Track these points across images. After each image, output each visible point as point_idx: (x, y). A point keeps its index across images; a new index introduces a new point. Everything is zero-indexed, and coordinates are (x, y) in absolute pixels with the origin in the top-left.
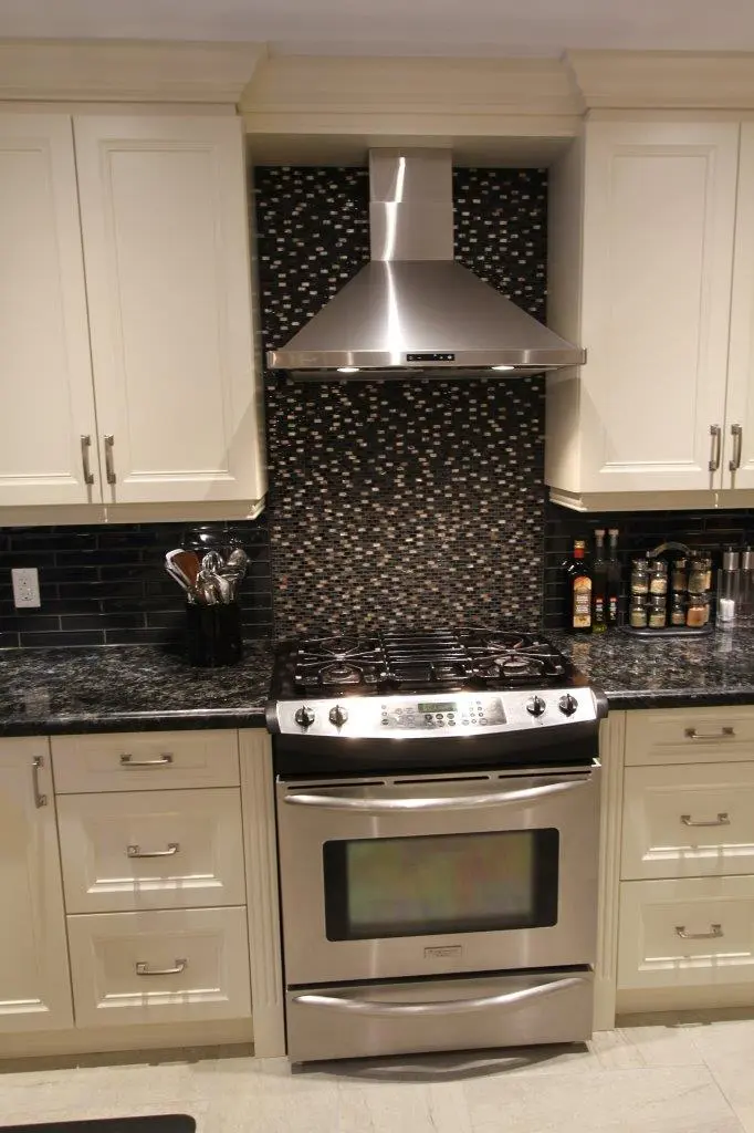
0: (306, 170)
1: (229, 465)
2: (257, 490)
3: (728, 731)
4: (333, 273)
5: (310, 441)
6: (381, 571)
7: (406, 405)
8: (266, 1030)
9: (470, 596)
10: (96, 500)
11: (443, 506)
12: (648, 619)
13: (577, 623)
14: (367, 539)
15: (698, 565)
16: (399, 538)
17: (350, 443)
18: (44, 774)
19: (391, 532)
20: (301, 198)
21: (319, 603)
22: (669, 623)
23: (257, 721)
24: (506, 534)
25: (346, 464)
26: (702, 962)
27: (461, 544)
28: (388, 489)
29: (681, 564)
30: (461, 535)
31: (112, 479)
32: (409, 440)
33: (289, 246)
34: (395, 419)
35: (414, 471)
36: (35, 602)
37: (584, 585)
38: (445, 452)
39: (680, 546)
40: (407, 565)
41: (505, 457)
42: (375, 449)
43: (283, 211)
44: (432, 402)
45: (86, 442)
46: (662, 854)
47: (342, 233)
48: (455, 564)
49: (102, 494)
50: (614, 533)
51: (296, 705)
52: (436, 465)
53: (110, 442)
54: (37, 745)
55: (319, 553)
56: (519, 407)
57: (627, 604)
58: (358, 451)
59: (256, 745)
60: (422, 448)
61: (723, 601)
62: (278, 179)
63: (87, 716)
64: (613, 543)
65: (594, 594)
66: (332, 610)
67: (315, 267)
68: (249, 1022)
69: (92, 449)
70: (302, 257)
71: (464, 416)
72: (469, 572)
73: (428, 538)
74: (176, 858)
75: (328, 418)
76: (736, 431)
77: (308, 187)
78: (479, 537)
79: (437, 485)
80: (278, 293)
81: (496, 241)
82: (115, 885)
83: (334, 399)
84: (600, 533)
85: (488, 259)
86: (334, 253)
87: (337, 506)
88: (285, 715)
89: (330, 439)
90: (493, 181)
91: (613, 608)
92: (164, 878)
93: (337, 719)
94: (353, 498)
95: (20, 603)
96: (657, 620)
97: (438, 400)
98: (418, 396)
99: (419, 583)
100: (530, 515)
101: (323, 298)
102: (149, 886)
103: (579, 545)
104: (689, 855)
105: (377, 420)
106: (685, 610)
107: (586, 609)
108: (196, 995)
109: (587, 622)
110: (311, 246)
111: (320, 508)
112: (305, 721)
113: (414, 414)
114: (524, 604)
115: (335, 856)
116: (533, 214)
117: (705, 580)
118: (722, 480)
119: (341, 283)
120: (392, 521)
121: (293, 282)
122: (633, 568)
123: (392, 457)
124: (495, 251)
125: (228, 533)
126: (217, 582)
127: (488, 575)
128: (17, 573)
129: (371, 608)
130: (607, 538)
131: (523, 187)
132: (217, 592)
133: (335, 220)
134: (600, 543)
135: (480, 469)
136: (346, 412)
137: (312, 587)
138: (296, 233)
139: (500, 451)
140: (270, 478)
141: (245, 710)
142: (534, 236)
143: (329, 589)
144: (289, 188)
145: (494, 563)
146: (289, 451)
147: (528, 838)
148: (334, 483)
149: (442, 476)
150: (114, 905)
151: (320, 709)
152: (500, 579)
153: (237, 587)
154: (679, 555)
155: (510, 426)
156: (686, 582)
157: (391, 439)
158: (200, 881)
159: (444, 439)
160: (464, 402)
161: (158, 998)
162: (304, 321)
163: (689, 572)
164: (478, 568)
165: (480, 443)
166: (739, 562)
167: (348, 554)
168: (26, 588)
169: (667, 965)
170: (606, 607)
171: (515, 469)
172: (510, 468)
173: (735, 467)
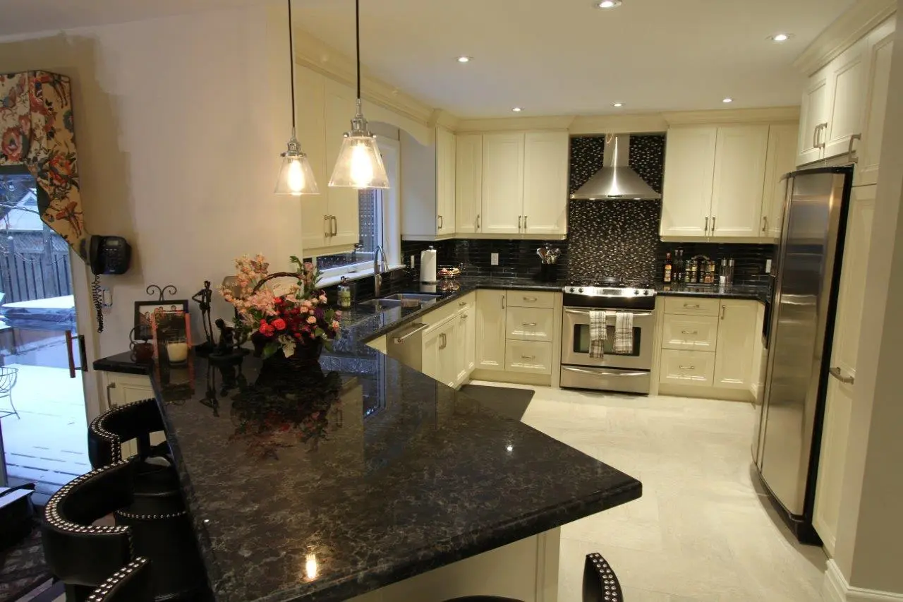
0: (588, 138)
1: (558, 224)
2: (565, 231)
3: (698, 306)
4: (594, 168)
5: (582, 219)
6: (602, 260)
7: (612, 208)
8: (555, 380)
9: (631, 270)
10: (521, 232)
11: (623, 240)
12: (690, 281)
13: (666, 280)
14: (598, 250)
15: (708, 263)
16: (608, 250)
17: (594, 220)
18: (504, 300)
19: (606, 249)
20: (585, 146)
21: (581, 269)
22: (698, 281)
23: (560, 291)
24: (644, 250)
25: (592, 226)
26: (687, 378)
27: (628, 253)
28: (606, 234)
29: (703, 262)
30: (629, 250)
31: (525, 227)
32: (614, 219)
33: (580, 161)
34: (610, 212)
35: (615, 229)
36: (498, 264)
37: (669, 267)
38: (625, 223)
39: (704, 257)
40: (610, 259)
41: (645, 226)
42: (602, 222)
43: (579, 150)
44: (622, 207)
45: (520, 217)
46: (675, 342)
47: (597, 157)
48: (627, 259)
49: (523, 231)
50: (682, 251)
51: (570, 287)
52: (621, 227)
53: (526, 217)
54: (503, 293)
55: (582, 254)
56: (651, 209)
57: (684, 276)
58: (597, 223)
59: (559, 296)
60: (618, 222)
61: (721, 277)
62: (578, 141)
63: (517, 286)
64: (681, 254)
65: (673, 271)
66: (585, 271)
67: (587, 167)
68: (551, 376)
69: (521, 219)
70: (584, 163)
71: (632, 212)
72: (631, 262)
73: (618, 251)
74: (534, 327)
75: (588, 212)
76: (714, 219)
77: (587, 143)
78: (634, 251)
79: (622, 233)
80: (576, 174)
81: (645, 158)
82: (519, 333)
83: (590, 206)
84: (677, 251)
85: (643, 163)
86: (593, 162)
87: (589, 239)
88: (567, 289)
89: (588, 218)
90: (646, 140)
91: (680, 276)
92: (532, 332)
93: (581, 291)
94: (594, 236)
95: (493, 264)
96: (693, 280)
97: (624, 207)
98: (617, 206)
99: (614, 264)
100: (653, 244)
101: (590, 175)
102: (527, 334)
103: (668, 254)
104: (684, 343)
105: (604, 213)
106: (704, 277)
107: (669, 276)
108: (537, 366)
109: (669, 280)
110: (586, 161)
111: (583, 239)
112: (572, 290)
113: (615, 211)
114: (649, 273)
115: (578, 328)
116: (659, 149)
117: (713, 269)
118: (709, 233)
119: (595, 172)
120: (607, 244)
121: (580, 171)
122: (686, 263)
123: (608, 224)
124: (646, 161)
125: (554, 244)
126: (551, 258)
127: (637, 263)
128: (493, 255)
129: (597, 272)
130: (679, 253)
131: (655, 141)
132: (551, 260)
133: (595, 153)
134: (676, 254)
135: (637, 229)
136: (593, 210)
137: (579, 263)
138: (582, 157)
139: (644, 223)
140: (569, 229)
141: (557, 288)
142: (658, 156)
143: (585, 264)
144: (581, 144)
145: (640, 260)
146: (575, 221)
148: (589, 232)
149: (624, 231)
150: (517, 339)
151: (576, 290)
152: (641, 265)
153: (558, 260)
154: (703, 259)
155: (648, 215)
156: (705, 268)
157: (608, 219)
158: (541, 334)
159: (625, 219)
160: (632, 208)
161: (527, 366)
162: (583, 183)
163: (706, 265)
164: (634, 261)
165: (637, 221)
166: (728, 263)
167: (592, 254)
168: (495, 259)
169: (676, 377)
170: (677, 276)
171: (649, 230)
172: (647, 229)
173: (713, 229)
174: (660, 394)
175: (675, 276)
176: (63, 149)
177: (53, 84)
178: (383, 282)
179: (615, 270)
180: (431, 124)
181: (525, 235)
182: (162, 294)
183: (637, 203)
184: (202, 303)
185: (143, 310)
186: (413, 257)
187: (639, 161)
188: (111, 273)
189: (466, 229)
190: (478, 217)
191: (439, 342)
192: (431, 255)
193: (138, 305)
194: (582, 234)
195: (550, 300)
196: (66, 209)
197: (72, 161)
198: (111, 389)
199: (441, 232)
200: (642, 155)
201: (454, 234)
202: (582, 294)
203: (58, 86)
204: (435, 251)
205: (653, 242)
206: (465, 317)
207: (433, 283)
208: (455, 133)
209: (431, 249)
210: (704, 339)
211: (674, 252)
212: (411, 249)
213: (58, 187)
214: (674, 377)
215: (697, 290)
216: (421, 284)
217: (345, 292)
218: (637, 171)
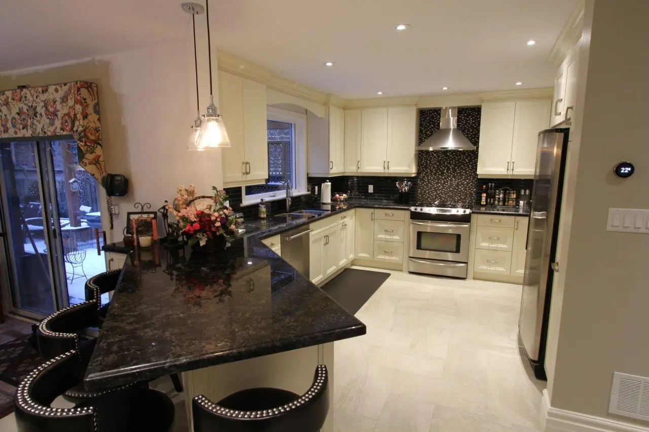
0: (431, 110)
1: (409, 166)
2: (415, 171)
3: (501, 221)
4: (434, 130)
5: (426, 162)
6: (440, 190)
7: (447, 156)
8: (405, 267)
9: (459, 196)
11: (454, 177)
12: (499, 203)
13: (482, 203)
14: (437, 183)
15: (511, 192)
16: (444, 183)
17: (435, 163)
18: (373, 215)
19: (442, 182)
20: (429, 116)
21: (426, 196)
22: (504, 204)
23: (408, 209)
24: (468, 183)
25: (434, 167)
26: (493, 269)
27: (458, 185)
28: (443, 173)
29: (508, 192)
30: (458, 183)
31: (388, 168)
32: (448, 163)
33: (426, 124)
34: (446, 159)
35: (449, 169)
36: (372, 192)
37: (484, 195)
38: (455, 166)
39: (509, 188)
40: (445, 189)
41: (469, 167)
42: (440, 165)
43: (425, 118)
45: (385, 162)
46: (485, 244)
47: (437, 122)
48: (456, 189)
49: (386, 171)
50: (493, 184)
51: (415, 207)
52: (453, 168)
53: (388, 162)
54: (372, 210)
55: (427, 185)
56: (473, 157)
57: (494, 201)
58: (437, 165)
59: (408, 214)
60: (450, 164)
61: (521, 202)
62: (424, 112)
63: (381, 206)
64: (493, 186)
65: (487, 197)
66: (429, 197)
67: (431, 129)
68: (402, 265)
69: (385, 163)
70: (428, 127)
71: (460, 159)
72: (459, 191)
73: (451, 184)
74: (392, 232)
75: (431, 158)
76: (513, 163)
77: (430, 114)
78: (462, 184)
79: (453, 172)
80: (423, 134)
82: (382, 236)
83: (433, 155)
84: (490, 184)
85: (467, 126)
86: (435, 126)
87: (432, 176)
88: (413, 209)
89: (431, 162)
90: (469, 110)
92: (390, 235)
93: (421, 210)
94: (435, 174)
95: (369, 192)
96: (501, 203)
97: (454, 155)
98: (450, 154)
99: (448, 193)
100: (474, 180)
101: (432, 134)
102: (388, 237)
103: (484, 186)
104: (491, 245)
105: (441, 159)
106: (508, 202)
107: (484, 200)
108: (393, 258)
109: (485, 203)
110: (430, 125)
111: (428, 176)
112: (416, 209)
113: (449, 158)
114: (471, 198)
115: (419, 234)
116: (478, 117)
117: (514, 196)
118: (510, 173)
119: (435, 132)
120: (443, 180)
121: (426, 132)
122: (496, 192)
123: (444, 166)
124: (469, 124)
125: (409, 179)
126: (405, 188)
127: (464, 192)
128: (369, 186)
129: (437, 197)
130: (491, 186)
131: (476, 111)
132: (405, 190)
133: (435, 120)
134: (490, 186)
135: (464, 170)
136: (435, 157)
137: (425, 192)
138: (427, 122)
139: (468, 166)
140: (418, 170)
142: (478, 121)
143: (429, 193)
144: (427, 114)
145: (465, 190)
146: (422, 165)
147: (456, 236)
148: (431, 171)
149: (455, 171)
150: (381, 240)
151: (419, 209)
152: (466, 193)
153: (409, 190)
154: (508, 190)
155: (470, 161)
156: (509, 196)
157: (444, 163)
158: (396, 237)
159: (455, 163)
160: (460, 156)
161: (387, 257)
162: (427, 139)
163: (509, 193)
164: (461, 190)
165: (464, 164)
166: (525, 193)
167: (433, 186)
168: (371, 189)
169: (485, 268)
170: (490, 201)
171: (471, 170)
172: (470, 169)
173: (513, 170)
174: (474, 279)
175: (489, 201)
176: (92, 125)
177: (87, 88)
178: (292, 203)
179: (449, 196)
180: (326, 104)
181: (389, 173)
182: (142, 208)
183: (463, 152)
184: (163, 213)
185: (132, 217)
186: (316, 187)
187: (466, 124)
188: (117, 196)
189: (351, 170)
190: (359, 162)
191: (323, 241)
192: (328, 185)
193: (129, 214)
194: (427, 172)
195: (402, 216)
196: (94, 159)
197: (98, 131)
198: (111, 262)
199: (332, 171)
200: (467, 121)
201: (344, 173)
202: (422, 212)
203: (90, 89)
204: (330, 184)
205: (474, 178)
206: (346, 225)
207: (328, 204)
208: (345, 108)
209: (327, 182)
210: (504, 243)
211: (489, 185)
212: (314, 182)
213: (89, 146)
214: (483, 268)
215: (503, 210)
216: (321, 204)
217: (263, 209)
218: (463, 131)
